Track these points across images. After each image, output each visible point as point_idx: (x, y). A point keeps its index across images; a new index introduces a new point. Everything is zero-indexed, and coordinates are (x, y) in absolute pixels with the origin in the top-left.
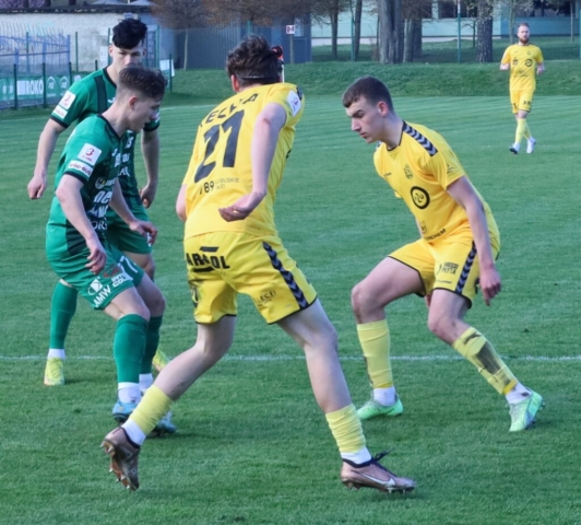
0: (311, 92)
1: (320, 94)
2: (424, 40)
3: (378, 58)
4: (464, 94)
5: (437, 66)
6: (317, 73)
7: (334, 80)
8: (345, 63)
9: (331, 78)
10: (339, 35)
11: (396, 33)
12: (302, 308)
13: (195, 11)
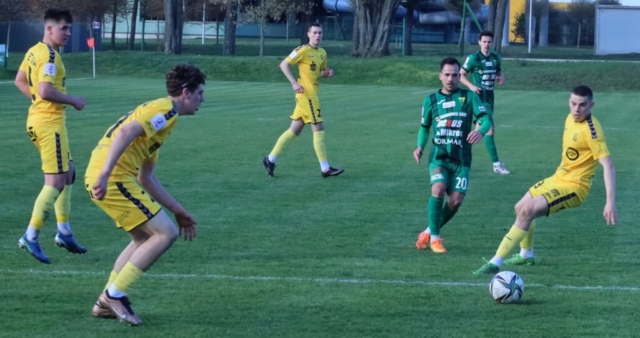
0: (113, 74)
1: (120, 75)
2: (184, 37)
3: (163, 49)
4: (229, 79)
5: (209, 58)
6: (117, 59)
7: (130, 65)
8: (138, 52)
9: (128, 63)
10: (117, 30)
11: (177, 32)
12: (150, 218)
13: (17, 8)
